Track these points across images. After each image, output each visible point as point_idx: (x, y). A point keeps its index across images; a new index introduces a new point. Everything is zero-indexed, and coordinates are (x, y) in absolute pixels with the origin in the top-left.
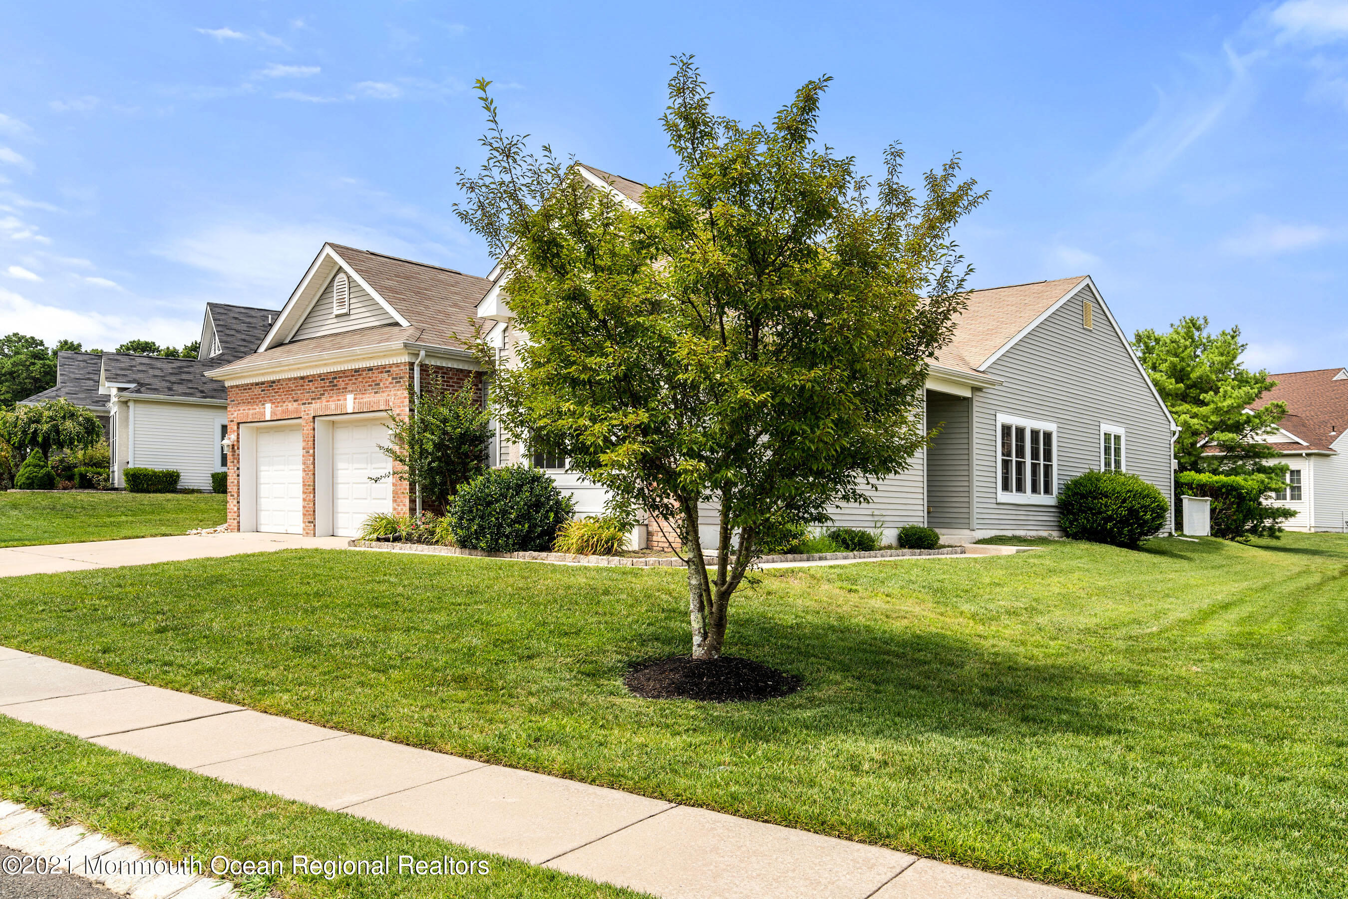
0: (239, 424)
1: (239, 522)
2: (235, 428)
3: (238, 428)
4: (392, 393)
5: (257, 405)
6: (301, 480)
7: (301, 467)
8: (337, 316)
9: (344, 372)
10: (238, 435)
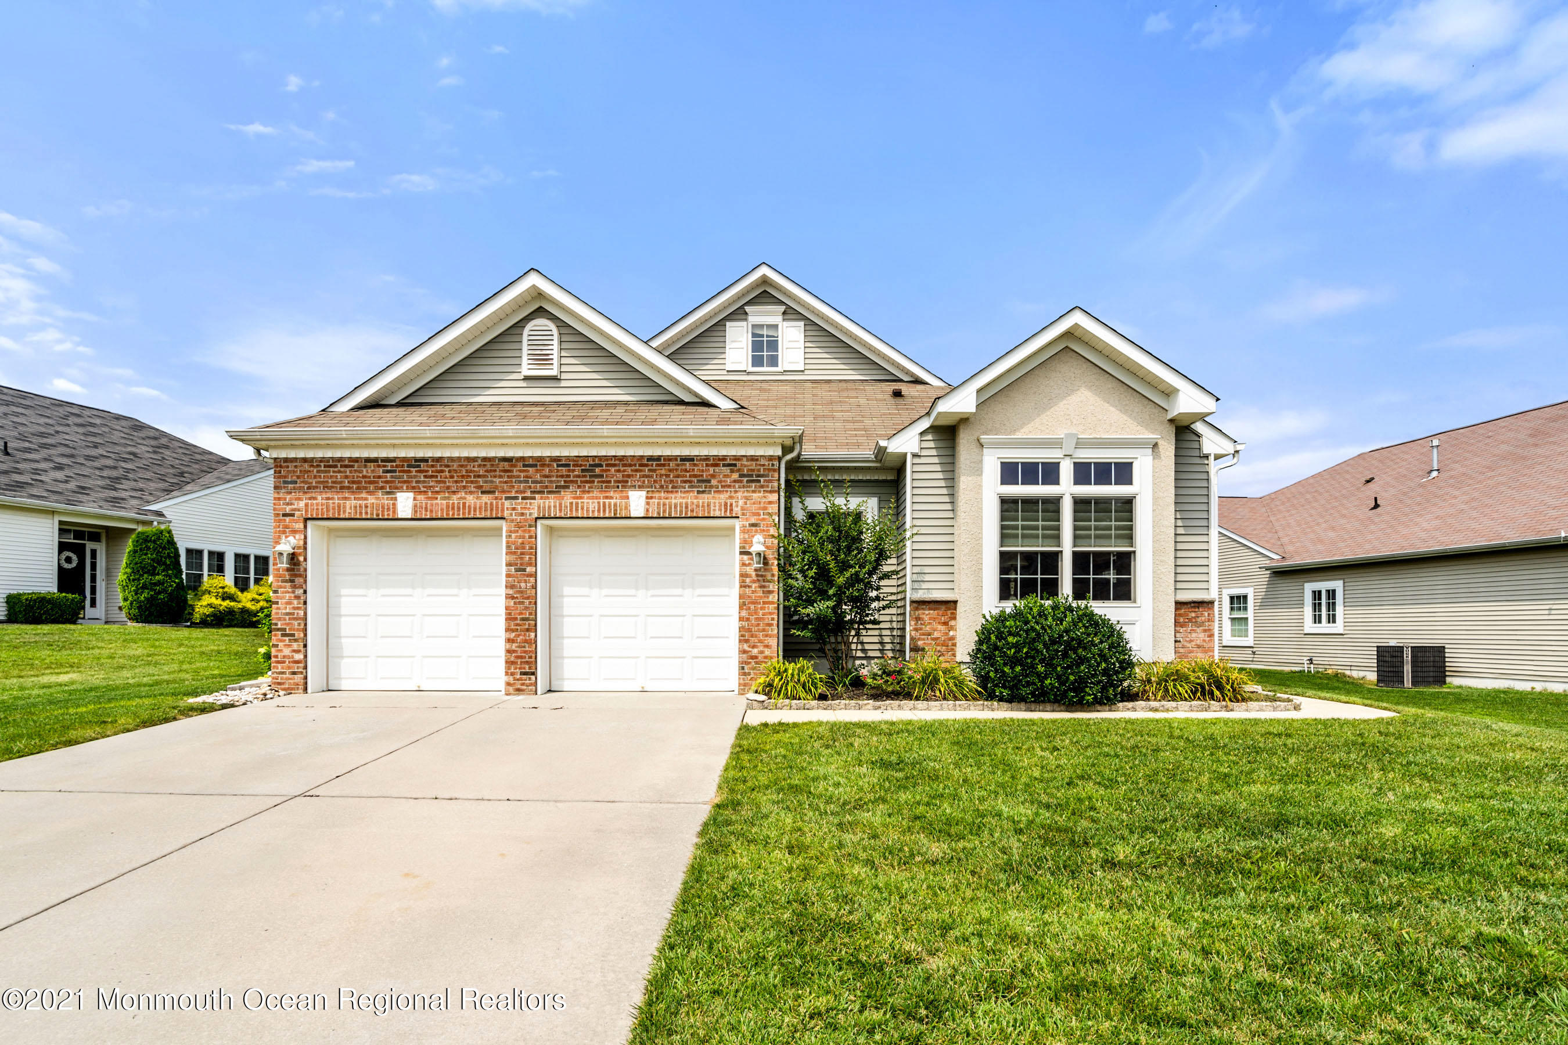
0: (306, 520)
1: (306, 678)
2: (301, 526)
3: (305, 527)
4: (739, 495)
5: (370, 493)
6: (503, 611)
7: (502, 591)
8: (527, 378)
9: (622, 458)
10: (305, 538)
